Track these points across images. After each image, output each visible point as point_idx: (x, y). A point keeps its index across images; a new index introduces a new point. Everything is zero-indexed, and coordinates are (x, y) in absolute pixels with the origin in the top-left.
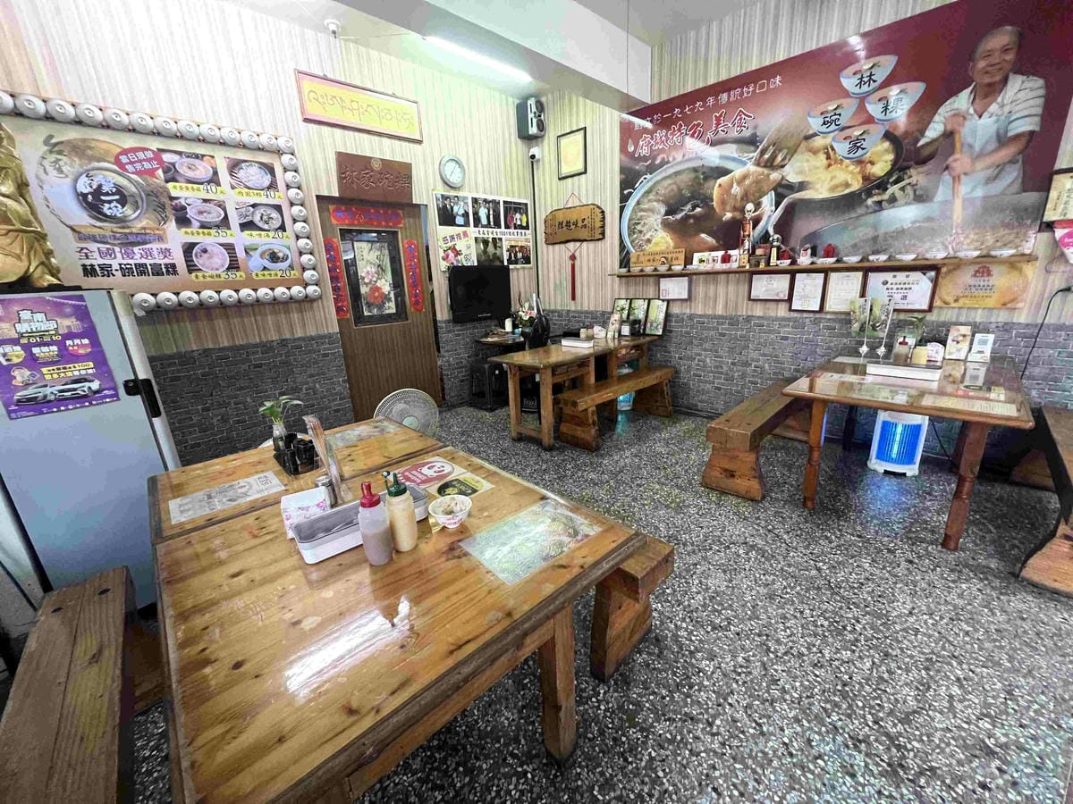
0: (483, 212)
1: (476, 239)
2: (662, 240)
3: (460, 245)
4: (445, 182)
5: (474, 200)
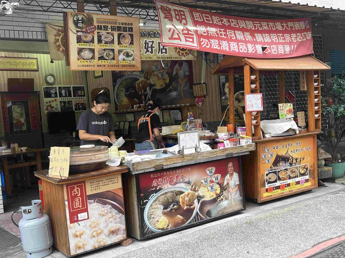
0: (63, 92)
1: (60, 102)
3: (53, 104)
4: (47, 83)
5: (60, 88)
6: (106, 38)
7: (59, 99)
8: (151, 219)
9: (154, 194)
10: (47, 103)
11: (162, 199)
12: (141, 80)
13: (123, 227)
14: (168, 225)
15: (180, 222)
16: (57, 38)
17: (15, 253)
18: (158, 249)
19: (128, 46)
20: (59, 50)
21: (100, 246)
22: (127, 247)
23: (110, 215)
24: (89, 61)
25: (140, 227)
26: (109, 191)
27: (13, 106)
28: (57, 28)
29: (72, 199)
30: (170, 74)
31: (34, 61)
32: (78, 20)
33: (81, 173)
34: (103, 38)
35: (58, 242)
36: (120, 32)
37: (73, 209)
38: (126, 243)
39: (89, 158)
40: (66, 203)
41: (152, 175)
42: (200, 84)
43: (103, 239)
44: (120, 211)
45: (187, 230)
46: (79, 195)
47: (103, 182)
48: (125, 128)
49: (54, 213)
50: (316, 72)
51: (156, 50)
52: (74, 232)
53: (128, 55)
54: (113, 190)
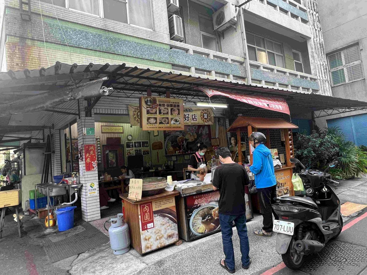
0: (137, 144)
1: (135, 150)
2: (171, 148)
3: (131, 152)
4: (128, 140)
5: (135, 142)
6: (164, 111)
7: (134, 148)
8: (194, 226)
9: (196, 210)
10: (128, 151)
11: (201, 213)
12: (180, 137)
13: (176, 232)
14: (205, 231)
15: (213, 228)
16: (135, 113)
17: (105, 249)
18: (200, 249)
19: (177, 116)
20: (135, 120)
21: (161, 246)
22: (179, 247)
23: (168, 224)
24: (153, 125)
25: (187, 232)
26: (167, 208)
27: (109, 153)
28: (135, 107)
29: (143, 214)
30: (197, 133)
31: (121, 128)
32: (148, 101)
33: (149, 196)
34: (162, 111)
35: (134, 243)
36: (172, 108)
37: (144, 221)
38: (178, 244)
39: (154, 186)
40: (140, 217)
41: (194, 197)
42: (216, 138)
43: (164, 241)
44: (174, 222)
45: (217, 234)
46: (148, 211)
47: (163, 202)
48: (171, 164)
49: (131, 223)
50: (290, 129)
51: (190, 119)
52: (144, 236)
53: (176, 121)
54: (170, 207)
